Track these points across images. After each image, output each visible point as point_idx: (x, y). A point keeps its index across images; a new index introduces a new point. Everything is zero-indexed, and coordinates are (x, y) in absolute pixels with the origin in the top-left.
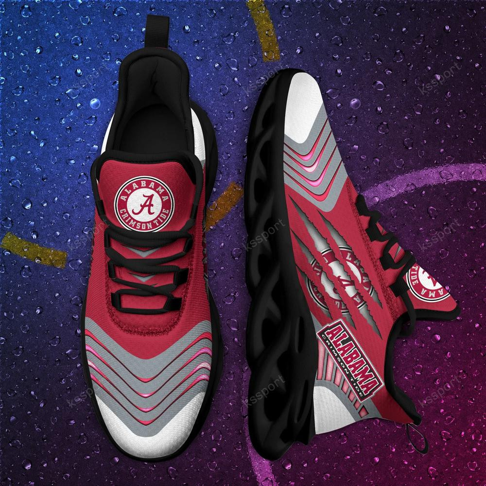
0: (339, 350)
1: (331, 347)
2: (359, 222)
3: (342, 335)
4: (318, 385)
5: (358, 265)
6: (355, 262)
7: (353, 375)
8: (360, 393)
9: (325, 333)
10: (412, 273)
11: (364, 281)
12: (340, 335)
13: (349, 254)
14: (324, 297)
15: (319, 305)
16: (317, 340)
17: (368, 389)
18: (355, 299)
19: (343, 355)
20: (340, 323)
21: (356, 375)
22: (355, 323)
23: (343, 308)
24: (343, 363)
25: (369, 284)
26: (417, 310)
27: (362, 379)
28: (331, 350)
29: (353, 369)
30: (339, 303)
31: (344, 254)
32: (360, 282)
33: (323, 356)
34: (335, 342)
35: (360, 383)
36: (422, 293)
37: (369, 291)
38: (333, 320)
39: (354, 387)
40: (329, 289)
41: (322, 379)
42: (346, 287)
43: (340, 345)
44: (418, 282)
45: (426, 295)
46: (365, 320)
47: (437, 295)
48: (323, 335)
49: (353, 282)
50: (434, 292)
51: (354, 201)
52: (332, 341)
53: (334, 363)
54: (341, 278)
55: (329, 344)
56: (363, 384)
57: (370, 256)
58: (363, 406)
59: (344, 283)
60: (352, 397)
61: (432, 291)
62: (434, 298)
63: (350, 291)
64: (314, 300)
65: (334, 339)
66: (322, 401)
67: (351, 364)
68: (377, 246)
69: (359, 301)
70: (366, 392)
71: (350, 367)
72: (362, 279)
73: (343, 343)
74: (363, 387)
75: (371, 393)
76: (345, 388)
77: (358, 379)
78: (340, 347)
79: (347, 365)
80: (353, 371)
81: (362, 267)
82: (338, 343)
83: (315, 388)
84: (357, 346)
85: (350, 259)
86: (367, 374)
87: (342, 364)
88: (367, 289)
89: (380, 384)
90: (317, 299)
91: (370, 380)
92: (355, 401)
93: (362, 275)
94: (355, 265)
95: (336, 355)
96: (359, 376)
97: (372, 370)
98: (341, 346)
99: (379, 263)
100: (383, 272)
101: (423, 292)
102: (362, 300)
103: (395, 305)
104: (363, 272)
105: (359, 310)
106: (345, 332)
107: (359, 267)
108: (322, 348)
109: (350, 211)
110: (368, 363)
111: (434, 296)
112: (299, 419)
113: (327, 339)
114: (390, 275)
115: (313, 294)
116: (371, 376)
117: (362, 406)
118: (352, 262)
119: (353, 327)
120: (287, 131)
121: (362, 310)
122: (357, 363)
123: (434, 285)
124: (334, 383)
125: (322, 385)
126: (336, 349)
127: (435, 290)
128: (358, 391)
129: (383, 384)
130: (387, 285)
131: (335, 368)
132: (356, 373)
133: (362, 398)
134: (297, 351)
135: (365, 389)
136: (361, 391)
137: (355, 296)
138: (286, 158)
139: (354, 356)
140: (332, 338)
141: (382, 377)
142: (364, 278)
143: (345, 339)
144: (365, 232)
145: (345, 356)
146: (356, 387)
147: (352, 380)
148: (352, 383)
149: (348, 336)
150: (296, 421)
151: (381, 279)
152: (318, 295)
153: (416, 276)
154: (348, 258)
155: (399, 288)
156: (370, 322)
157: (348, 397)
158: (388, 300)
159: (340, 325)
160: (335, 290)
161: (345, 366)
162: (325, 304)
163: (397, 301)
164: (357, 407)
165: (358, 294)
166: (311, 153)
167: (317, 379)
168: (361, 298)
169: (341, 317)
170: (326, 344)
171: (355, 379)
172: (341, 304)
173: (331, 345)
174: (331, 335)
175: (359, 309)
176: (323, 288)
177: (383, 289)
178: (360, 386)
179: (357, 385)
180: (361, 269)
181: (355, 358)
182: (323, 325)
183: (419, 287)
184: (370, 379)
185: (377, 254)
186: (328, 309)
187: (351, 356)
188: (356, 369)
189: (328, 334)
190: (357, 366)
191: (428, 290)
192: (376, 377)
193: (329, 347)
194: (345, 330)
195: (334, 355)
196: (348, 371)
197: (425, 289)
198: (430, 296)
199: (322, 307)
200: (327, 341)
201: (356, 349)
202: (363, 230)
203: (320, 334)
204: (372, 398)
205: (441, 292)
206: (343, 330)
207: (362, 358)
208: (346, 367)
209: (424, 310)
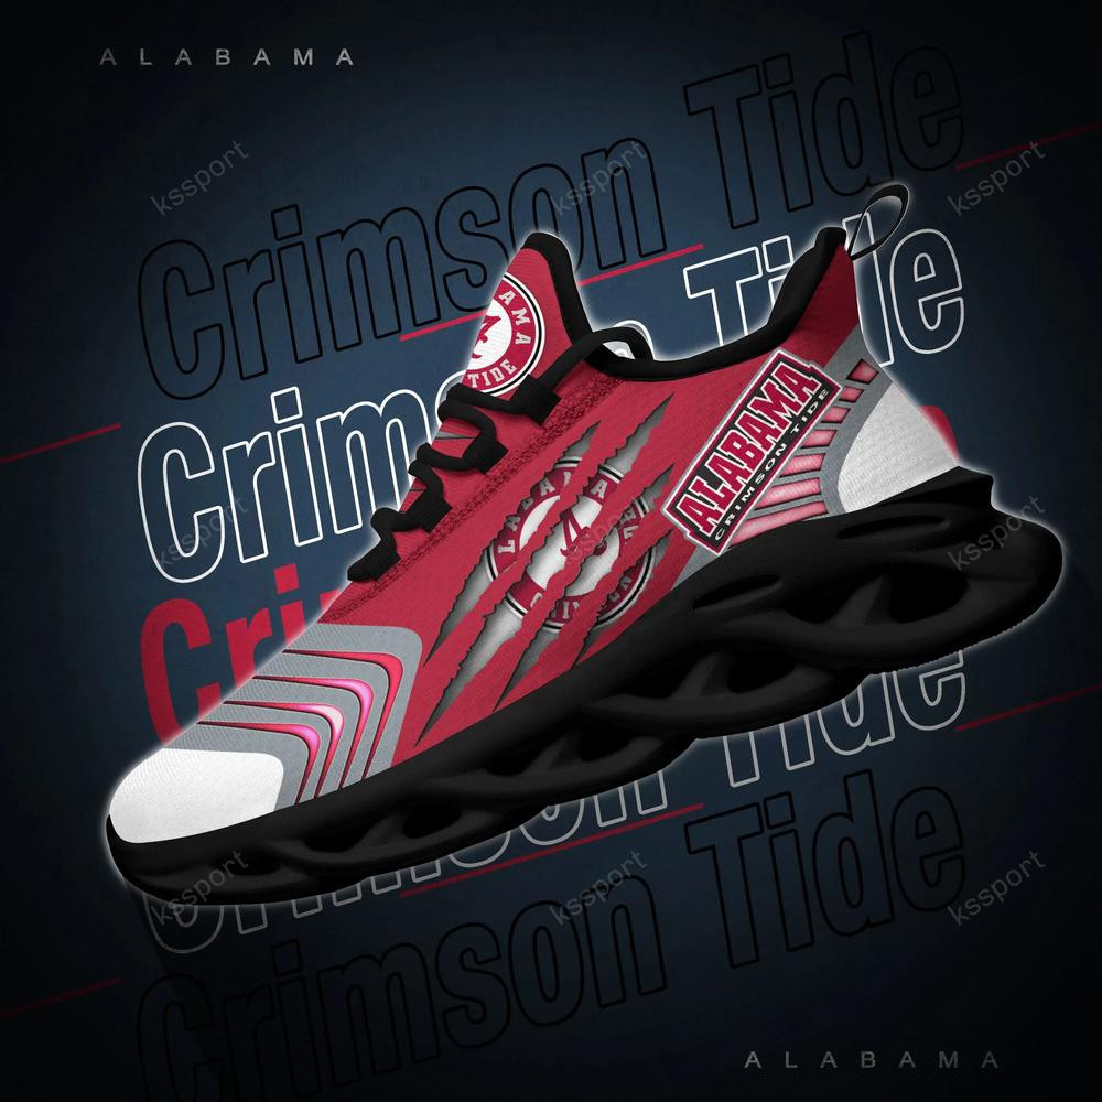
0: (736, 486)
1: (738, 508)
2: (417, 555)
3: (698, 494)
4: (839, 503)
5: (518, 519)
6: (515, 529)
7: (783, 431)
8: (821, 397)
9: (709, 535)
10: (488, 383)
11: (552, 489)
12: (700, 498)
13: (502, 549)
14: (627, 570)
15: (648, 576)
16: (735, 548)
17: (803, 382)
18: (601, 496)
19: (745, 474)
20: (672, 509)
21: (782, 424)
22: (658, 473)
23: (634, 516)
24: (764, 465)
25: (554, 475)
26: (572, 338)
27: (786, 407)
28: (745, 506)
29: (769, 438)
30: (626, 530)
31: (504, 561)
32: (557, 498)
33: (766, 519)
34: (723, 504)
35: (795, 406)
36: (527, 340)
37: (572, 470)
38: (674, 527)
39: (811, 418)
40: (602, 566)
41: (823, 502)
42: (582, 527)
43: (724, 490)
44: (506, 361)
45: (528, 329)
46: (642, 451)
47: (518, 303)
48: (717, 538)
49: (564, 516)
50: (514, 313)
51: (369, 585)
52: (724, 512)
53: (774, 487)
54: (565, 548)
55: (732, 516)
56: (796, 399)
57: (486, 498)
58: (849, 378)
59: (574, 535)
60: (837, 415)
61: (513, 319)
62: (528, 309)
63: (587, 513)
64: (641, 590)
65: (716, 507)
66: (874, 481)
67: (759, 446)
68: (456, 490)
69: (604, 484)
70: (812, 386)
71: (767, 445)
72: (549, 495)
73: (716, 483)
74: (803, 397)
75: (811, 372)
76: (822, 437)
77: (789, 415)
78: (729, 487)
79: (767, 453)
80: (775, 433)
81: (521, 507)
82: (722, 495)
83: (849, 509)
84: (713, 448)
85: (512, 542)
86: (769, 400)
87: (767, 468)
88: (567, 475)
89: (780, 358)
90: (637, 583)
91: (781, 387)
92: (843, 404)
93: (538, 500)
94: (520, 526)
95: (752, 489)
96: (781, 415)
97: (756, 391)
98: (726, 484)
99: (495, 471)
100: (512, 453)
101: (523, 339)
102: (599, 477)
103: (579, 395)
104: (531, 501)
105: (626, 475)
106: (690, 489)
107: (523, 514)
108: (748, 529)
109: (396, 587)
110: (743, 406)
111: (524, 311)
112: (937, 520)
113: (722, 524)
114: (513, 434)
115: (626, 599)
116: (770, 388)
117: (850, 383)
118: (517, 536)
119: (668, 474)
120: (266, 806)
121: (621, 468)
122: (753, 433)
123: (497, 319)
124: (819, 469)
125: (836, 496)
126: (738, 494)
127: (509, 314)
128: (816, 404)
129: (779, 351)
130: (540, 432)
131: (783, 480)
132: (775, 426)
133: (832, 389)
134: (777, 586)
135: (805, 390)
136: (815, 398)
137: (595, 497)
138: (330, 786)
139: (737, 446)
140: (716, 515)
141: (763, 362)
142: (543, 493)
143: (705, 484)
144: (434, 531)
145: (745, 467)
146: (810, 412)
147: (796, 429)
148: (804, 427)
149: (697, 478)
150: (945, 525)
151: (532, 450)
152: (626, 587)
153: (492, 371)
154: (512, 549)
155: (536, 400)
156: (643, 439)
157: (840, 422)
158: (575, 415)
159: (678, 507)
160: (599, 551)
161: (769, 457)
162: (642, 559)
163: (570, 394)
164: (857, 392)
165: (587, 492)
166: (297, 730)
167: (827, 513)
168: (593, 482)
169: (657, 512)
170: (734, 522)
171: (791, 423)
172: (627, 524)
173: (732, 510)
174: (710, 520)
175: (621, 475)
176: (605, 580)
177: (552, 438)
178: (803, 405)
179: (804, 413)
180: (526, 507)
181: (741, 441)
182: (694, 546)
183: (516, 354)
184: (777, 387)
185: (473, 483)
186: (650, 550)
187: (741, 454)
188: (767, 430)
189: (708, 527)
190: (759, 431)
191: (515, 329)
192: (767, 375)
193: (739, 515)
194: (684, 490)
195: (754, 495)
196: (778, 446)
197: (514, 337)
198: (527, 320)
199: (651, 565)
200: (728, 522)
201: (719, 448)
202: (430, 539)
203: (716, 546)
204: (823, 365)
205: (508, 297)
206: (685, 495)
207: (736, 424)
208: (772, 455)
209: (566, 322)
